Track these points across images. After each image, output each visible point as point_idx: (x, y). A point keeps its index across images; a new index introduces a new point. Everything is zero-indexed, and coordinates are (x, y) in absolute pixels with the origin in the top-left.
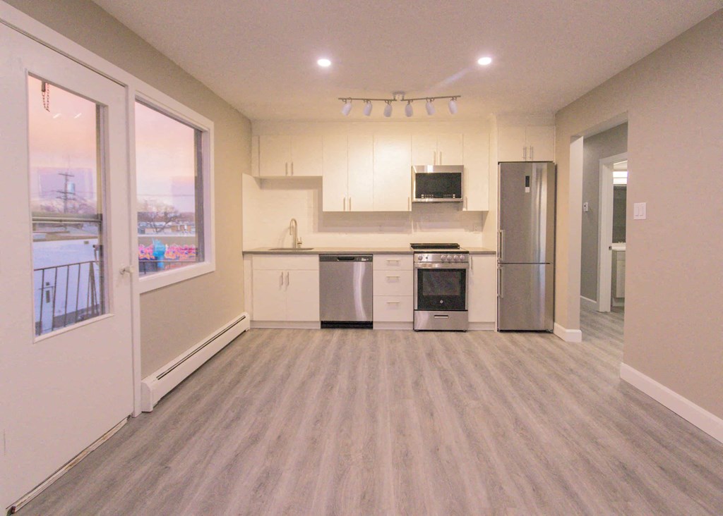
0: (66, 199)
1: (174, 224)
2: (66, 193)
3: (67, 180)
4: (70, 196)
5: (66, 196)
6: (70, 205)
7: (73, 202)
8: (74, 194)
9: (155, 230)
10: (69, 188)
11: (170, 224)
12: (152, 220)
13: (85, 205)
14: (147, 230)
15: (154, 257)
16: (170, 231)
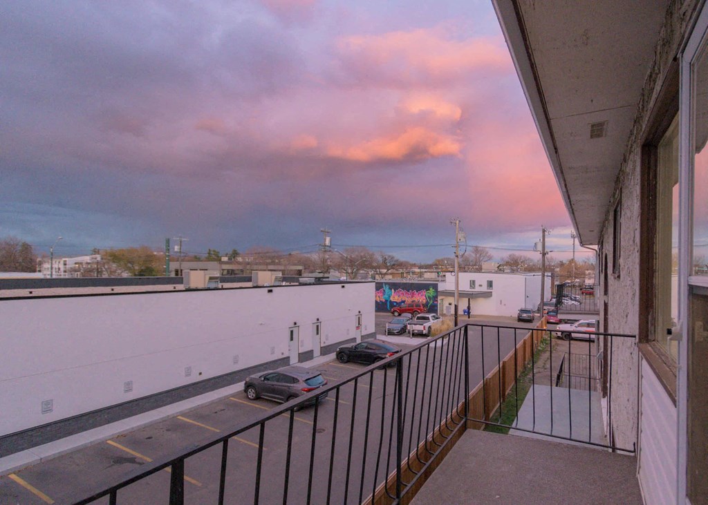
9: (382, 276)
11: (391, 271)
12: (378, 268)
14: (377, 277)
15: (384, 300)
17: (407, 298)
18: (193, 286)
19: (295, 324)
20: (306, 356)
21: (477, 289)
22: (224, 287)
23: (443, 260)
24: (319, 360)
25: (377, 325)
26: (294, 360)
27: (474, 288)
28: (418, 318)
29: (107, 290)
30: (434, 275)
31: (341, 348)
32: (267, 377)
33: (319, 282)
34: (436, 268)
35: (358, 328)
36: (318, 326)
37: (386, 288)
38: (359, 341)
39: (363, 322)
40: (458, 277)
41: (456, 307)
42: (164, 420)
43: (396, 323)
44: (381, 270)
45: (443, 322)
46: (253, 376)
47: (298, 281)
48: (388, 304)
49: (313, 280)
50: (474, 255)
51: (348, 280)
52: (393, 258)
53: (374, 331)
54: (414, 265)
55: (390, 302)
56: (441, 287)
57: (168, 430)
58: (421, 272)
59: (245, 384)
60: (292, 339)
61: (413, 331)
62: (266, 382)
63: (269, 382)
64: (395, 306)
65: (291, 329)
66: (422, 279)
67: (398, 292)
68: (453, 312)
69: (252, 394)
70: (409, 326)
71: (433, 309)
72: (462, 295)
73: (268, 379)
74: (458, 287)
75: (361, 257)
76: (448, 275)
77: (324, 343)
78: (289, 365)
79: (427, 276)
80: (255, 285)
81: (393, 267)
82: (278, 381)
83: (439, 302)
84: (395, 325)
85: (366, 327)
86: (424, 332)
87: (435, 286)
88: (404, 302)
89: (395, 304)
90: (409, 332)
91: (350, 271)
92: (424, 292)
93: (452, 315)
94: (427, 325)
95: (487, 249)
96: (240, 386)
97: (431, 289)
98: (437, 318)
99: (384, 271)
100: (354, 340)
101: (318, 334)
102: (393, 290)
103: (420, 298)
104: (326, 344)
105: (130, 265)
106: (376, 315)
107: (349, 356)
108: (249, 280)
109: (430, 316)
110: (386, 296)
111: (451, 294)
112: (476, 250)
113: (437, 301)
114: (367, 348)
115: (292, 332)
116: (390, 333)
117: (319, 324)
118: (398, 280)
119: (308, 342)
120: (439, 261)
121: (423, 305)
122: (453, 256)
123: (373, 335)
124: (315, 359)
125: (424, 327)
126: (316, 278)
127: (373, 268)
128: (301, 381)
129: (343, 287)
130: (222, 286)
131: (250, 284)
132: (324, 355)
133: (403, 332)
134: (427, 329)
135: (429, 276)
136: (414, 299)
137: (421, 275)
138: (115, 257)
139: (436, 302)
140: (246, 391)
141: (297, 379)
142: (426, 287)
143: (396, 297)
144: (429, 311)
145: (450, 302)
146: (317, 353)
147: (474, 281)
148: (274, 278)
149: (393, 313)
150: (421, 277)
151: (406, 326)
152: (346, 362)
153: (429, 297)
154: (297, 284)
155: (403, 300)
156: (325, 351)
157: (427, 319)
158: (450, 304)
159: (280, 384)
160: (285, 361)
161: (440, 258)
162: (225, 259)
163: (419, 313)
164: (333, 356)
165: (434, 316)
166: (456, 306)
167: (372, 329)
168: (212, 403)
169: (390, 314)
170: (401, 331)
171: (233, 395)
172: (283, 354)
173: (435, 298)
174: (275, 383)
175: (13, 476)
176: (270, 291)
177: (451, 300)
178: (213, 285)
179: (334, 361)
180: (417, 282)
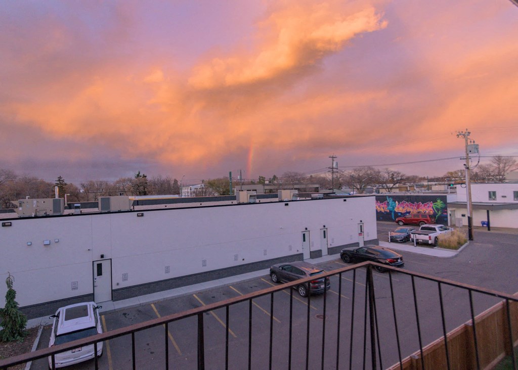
0: (333, 172)
1: (401, 185)
2: (333, 168)
3: (333, 160)
4: (335, 170)
5: (333, 170)
6: (335, 176)
7: (336, 173)
8: (337, 169)
9: (387, 190)
10: (334, 166)
11: (397, 185)
12: (385, 183)
13: (343, 175)
14: (381, 191)
15: (388, 211)
16: (397, 191)
17: (412, 210)
18: (241, 201)
19: (306, 229)
20: (316, 254)
21: (499, 200)
22: (261, 202)
23: (456, 173)
24: (326, 258)
25: (379, 232)
26: (307, 256)
27: (494, 200)
28: (423, 228)
29: (198, 204)
30: (442, 188)
31: (345, 251)
32: (284, 267)
33: (327, 196)
34: (448, 181)
35: (360, 234)
36: (324, 232)
37: (390, 201)
38: (361, 245)
39: (365, 229)
40: (470, 189)
41: (470, 219)
42: (222, 287)
43: (399, 231)
44: (388, 185)
45: (453, 234)
46: (275, 265)
47: (311, 196)
48: (393, 214)
49: (321, 196)
50: (495, 165)
51: (354, 195)
52: (399, 173)
53: (376, 238)
54: (424, 179)
55: (395, 212)
56: (450, 199)
57: (223, 294)
58: (428, 185)
59: (270, 270)
60: (304, 240)
61: (418, 240)
62: (283, 271)
63: (286, 272)
64: (400, 216)
65: (304, 233)
66: (430, 191)
67: (403, 204)
68: (467, 223)
69: (274, 278)
70: (412, 235)
71: (441, 219)
72: (477, 207)
73: (285, 269)
74: (470, 198)
75: (368, 174)
76: (458, 186)
77: (331, 245)
78: (303, 260)
79: (435, 188)
80: (280, 200)
81: (399, 182)
82: (291, 272)
83: (449, 212)
84: (399, 234)
85: (368, 233)
86: (430, 242)
87: (444, 199)
88: (409, 213)
89: (399, 214)
90: (413, 241)
91: (359, 187)
92: (430, 204)
93: (464, 226)
94: (433, 235)
95: (514, 158)
96: (267, 272)
97: (439, 201)
98: (446, 229)
99: (391, 185)
100: (357, 244)
101: (325, 237)
102: (397, 202)
103: (427, 209)
104: (332, 246)
105: (218, 189)
106: (377, 223)
107: (351, 258)
108: (276, 196)
109: (437, 227)
110: (390, 207)
111: (463, 205)
112: (499, 159)
113: (447, 212)
114: (367, 252)
115: (304, 235)
116: (393, 240)
117: (325, 230)
118: (402, 194)
119: (317, 243)
120: (451, 173)
121: (430, 216)
122: (463, 168)
123: (375, 242)
124: (323, 257)
125: (430, 237)
126: (324, 194)
127: (379, 183)
128: (307, 274)
129: (345, 200)
130: (260, 201)
131: (277, 200)
132: (331, 254)
133: (406, 240)
134: (433, 238)
135: (437, 188)
136: (420, 210)
137: (429, 187)
138: (211, 184)
139: (445, 214)
140: (271, 275)
141: (304, 272)
142: (433, 199)
143: (401, 209)
144: (437, 223)
145: (464, 213)
146: (325, 252)
147: (494, 193)
148: (292, 195)
149: (398, 222)
150: (428, 190)
151: (409, 236)
152: (348, 263)
153: (438, 210)
154: (310, 199)
155: (408, 210)
156: (331, 251)
157: (434, 229)
158: (463, 216)
159: (292, 274)
160: (300, 256)
161: (452, 171)
162: (267, 182)
163: (426, 223)
164: (338, 256)
165: (441, 227)
166: (469, 217)
167: (374, 236)
168: (250, 280)
169: (395, 223)
170: (404, 238)
171: (263, 277)
172: (298, 251)
173: (444, 210)
174: (289, 273)
175: (152, 305)
176: (287, 205)
177: (463, 211)
178: (252, 201)
179: (338, 260)
180: (422, 194)
